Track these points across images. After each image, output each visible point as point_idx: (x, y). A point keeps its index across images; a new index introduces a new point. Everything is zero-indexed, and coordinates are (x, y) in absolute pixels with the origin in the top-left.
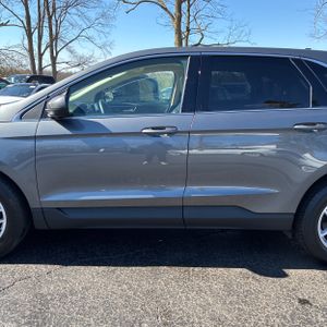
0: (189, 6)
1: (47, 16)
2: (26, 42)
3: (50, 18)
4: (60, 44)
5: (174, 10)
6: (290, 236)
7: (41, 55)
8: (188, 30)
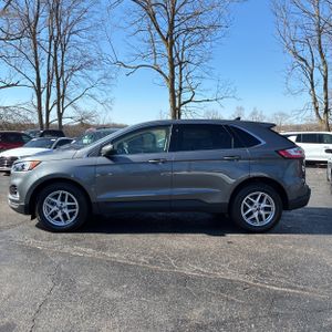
0: (181, 69)
1: (55, 77)
2: (35, 100)
3: (58, 80)
4: (66, 102)
5: (167, 72)
6: (227, 216)
7: (48, 112)
8: (181, 89)
